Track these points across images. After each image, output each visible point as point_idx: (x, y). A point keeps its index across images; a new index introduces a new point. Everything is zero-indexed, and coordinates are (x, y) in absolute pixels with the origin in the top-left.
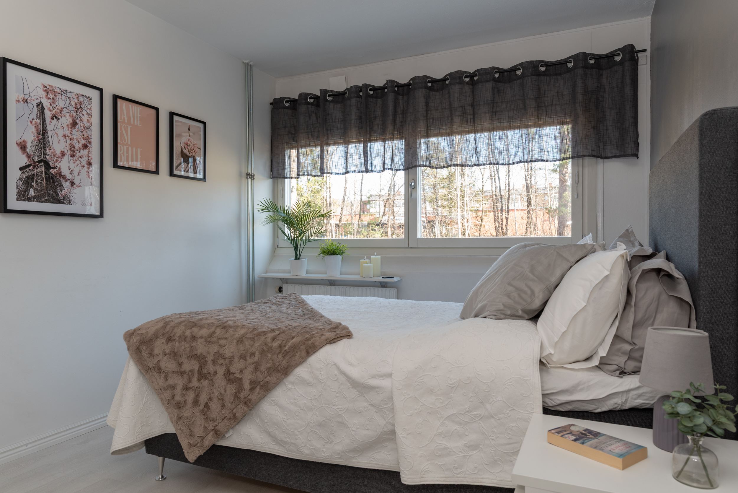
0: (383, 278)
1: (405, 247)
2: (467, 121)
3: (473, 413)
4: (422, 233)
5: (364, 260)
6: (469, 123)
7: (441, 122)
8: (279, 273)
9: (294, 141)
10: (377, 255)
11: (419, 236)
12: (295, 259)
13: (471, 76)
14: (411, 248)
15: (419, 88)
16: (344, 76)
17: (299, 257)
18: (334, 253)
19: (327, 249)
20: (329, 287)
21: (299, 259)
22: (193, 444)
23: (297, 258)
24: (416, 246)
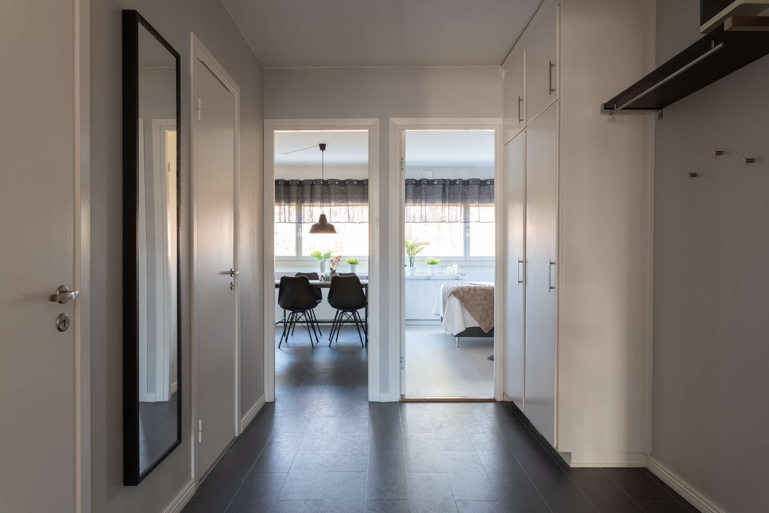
0: (461, 275)
1: (463, 260)
4: (472, 254)
5: (449, 267)
10: (456, 264)
11: (470, 256)
14: (466, 260)
15: (476, 184)
16: (431, 172)
17: (412, 266)
18: (434, 263)
19: (430, 261)
20: (429, 281)
21: (412, 267)
22: (487, 327)
23: (411, 266)
24: (470, 260)
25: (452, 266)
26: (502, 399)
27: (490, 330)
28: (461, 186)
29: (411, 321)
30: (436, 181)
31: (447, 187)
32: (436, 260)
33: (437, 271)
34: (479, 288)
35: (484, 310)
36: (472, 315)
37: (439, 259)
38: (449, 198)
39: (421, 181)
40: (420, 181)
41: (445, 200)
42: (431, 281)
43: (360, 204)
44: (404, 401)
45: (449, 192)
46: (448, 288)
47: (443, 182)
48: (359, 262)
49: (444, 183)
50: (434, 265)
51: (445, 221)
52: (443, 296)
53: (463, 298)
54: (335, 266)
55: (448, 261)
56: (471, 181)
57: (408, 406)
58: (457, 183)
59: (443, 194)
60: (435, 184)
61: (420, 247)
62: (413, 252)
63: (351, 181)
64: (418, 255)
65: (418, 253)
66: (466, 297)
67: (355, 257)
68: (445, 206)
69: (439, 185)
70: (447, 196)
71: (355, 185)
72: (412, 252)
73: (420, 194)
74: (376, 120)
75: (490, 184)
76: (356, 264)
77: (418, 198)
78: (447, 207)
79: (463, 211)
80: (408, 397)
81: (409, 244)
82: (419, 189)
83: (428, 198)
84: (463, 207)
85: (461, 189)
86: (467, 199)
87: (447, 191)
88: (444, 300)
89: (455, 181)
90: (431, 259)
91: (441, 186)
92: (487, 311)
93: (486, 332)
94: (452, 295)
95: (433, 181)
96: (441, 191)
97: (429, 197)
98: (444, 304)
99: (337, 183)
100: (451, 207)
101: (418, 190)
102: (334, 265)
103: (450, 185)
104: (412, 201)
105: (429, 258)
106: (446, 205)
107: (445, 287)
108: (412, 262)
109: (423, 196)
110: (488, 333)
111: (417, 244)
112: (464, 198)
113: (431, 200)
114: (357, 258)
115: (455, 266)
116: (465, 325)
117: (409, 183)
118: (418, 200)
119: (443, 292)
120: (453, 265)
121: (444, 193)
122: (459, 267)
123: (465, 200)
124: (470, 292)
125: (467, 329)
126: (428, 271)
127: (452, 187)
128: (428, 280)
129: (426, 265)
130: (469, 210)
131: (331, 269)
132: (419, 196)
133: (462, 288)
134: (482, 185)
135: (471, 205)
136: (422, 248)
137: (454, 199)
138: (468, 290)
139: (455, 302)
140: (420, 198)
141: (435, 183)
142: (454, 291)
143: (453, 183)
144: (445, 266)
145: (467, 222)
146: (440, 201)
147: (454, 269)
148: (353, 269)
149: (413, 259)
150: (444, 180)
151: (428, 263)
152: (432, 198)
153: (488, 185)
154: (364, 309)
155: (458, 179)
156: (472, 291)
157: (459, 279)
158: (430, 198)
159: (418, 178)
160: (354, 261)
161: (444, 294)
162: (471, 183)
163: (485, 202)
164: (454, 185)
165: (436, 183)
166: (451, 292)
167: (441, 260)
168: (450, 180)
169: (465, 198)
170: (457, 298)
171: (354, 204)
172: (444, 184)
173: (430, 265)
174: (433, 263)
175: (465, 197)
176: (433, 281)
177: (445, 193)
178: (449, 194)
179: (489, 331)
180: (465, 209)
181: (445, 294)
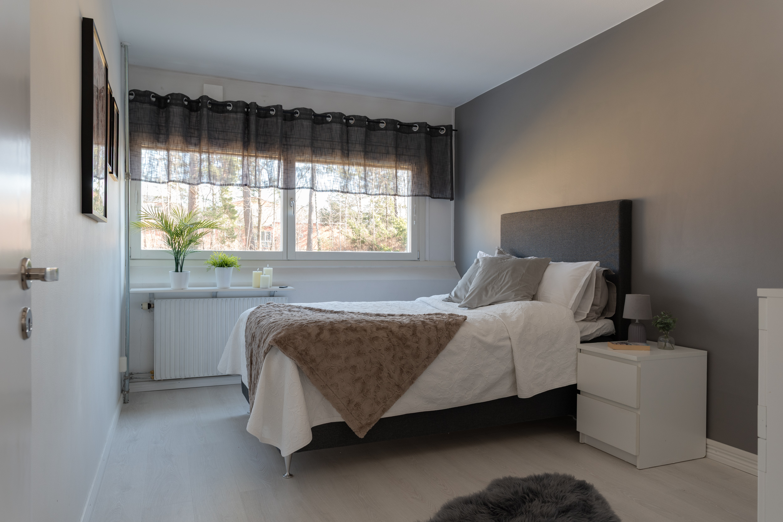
0: (280, 287)
1: (284, 259)
2: (344, 156)
3: (549, 351)
4: (300, 247)
5: (257, 272)
6: (345, 157)
7: (321, 151)
8: (143, 287)
9: (158, 142)
10: (269, 267)
11: (296, 251)
12: (175, 272)
13: (348, 118)
14: (289, 260)
15: (307, 119)
16: (221, 87)
17: (179, 270)
18: (226, 265)
19: (218, 261)
20: (215, 299)
21: (180, 273)
22: (364, 422)
23: (177, 271)
24: (294, 259)
25: (261, 269)
27: (370, 430)
28: (279, 119)
29: (177, 382)
30: (230, 106)
31: (253, 118)
32: (231, 259)
33: (232, 280)
34: (342, 326)
35: (357, 380)
36: (326, 396)
37: (237, 257)
38: (257, 142)
39: (200, 102)
40: (198, 101)
41: (249, 144)
42: (220, 299)
45: (257, 130)
46: (261, 323)
47: (244, 109)
49: (246, 110)
50: (226, 268)
51: (248, 184)
52: (249, 341)
53: (304, 353)
55: (254, 261)
56: (298, 113)
58: (271, 113)
59: (244, 133)
60: (228, 111)
61: (197, 232)
62: (181, 242)
65: (192, 244)
68: (249, 155)
69: (236, 112)
70: (253, 137)
72: (179, 242)
73: (198, 129)
75: (331, 122)
77: (194, 137)
78: (253, 159)
79: (282, 168)
81: (174, 226)
82: (197, 117)
83: (215, 139)
84: (282, 162)
85: (280, 124)
86: (291, 145)
87: (253, 127)
88: (252, 352)
89: (268, 109)
90: (221, 257)
91: (240, 116)
92: (364, 383)
93: (361, 435)
94: (275, 346)
95: (225, 104)
96: (240, 125)
97: (216, 136)
101: (194, 119)
103: (258, 115)
104: (181, 138)
105: (215, 254)
106: (251, 156)
107: (253, 318)
108: (180, 262)
109: (205, 134)
110: (365, 436)
111: (191, 224)
112: (285, 143)
113: (221, 142)
115: (268, 270)
117: (174, 102)
118: (194, 140)
119: (248, 330)
120: (265, 269)
121: (247, 132)
122: (276, 272)
123: (286, 147)
124: (322, 336)
126: (213, 280)
127: (262, 120)
128: (213, 297)
129: (208, 269)
130: (293, 168)
132: (196, 132)
134: (318, 123)
135: (299, 158)
136: (201, 235)
137: (265, 143)
138: (317, 331)
140: (197, 137)
141: (228, 108)
142: (281, 338)
143: (263, 112)
144: (249, 271)
145: (290, 189)
146: (240, 146)
147: (265, 276)
149: (182, 257)
150: (247, 105)
151: (214, 264)
152: (222, 139)
153: (328, 122)
155: (274, 106)
157: (275, 295)
158: (219, 139)
159: (194, 96)
161: (250, 337)
162: (297, 115)
163: (323, 153)
164: (265, 117)
165: (230, 108)
166: (274, 340)
167: (240, 259)
168: (258, 107)
169: (287, 145)
170: (289, 356)
172: (247, 114)
173: (217, 269)
174: (224, 264)
175: (286, 141)
176: (224, 299)
177: (248, 130)
178: (257, 135)
179: (368, 433)
180: (287, 163)
181: (253, 337)
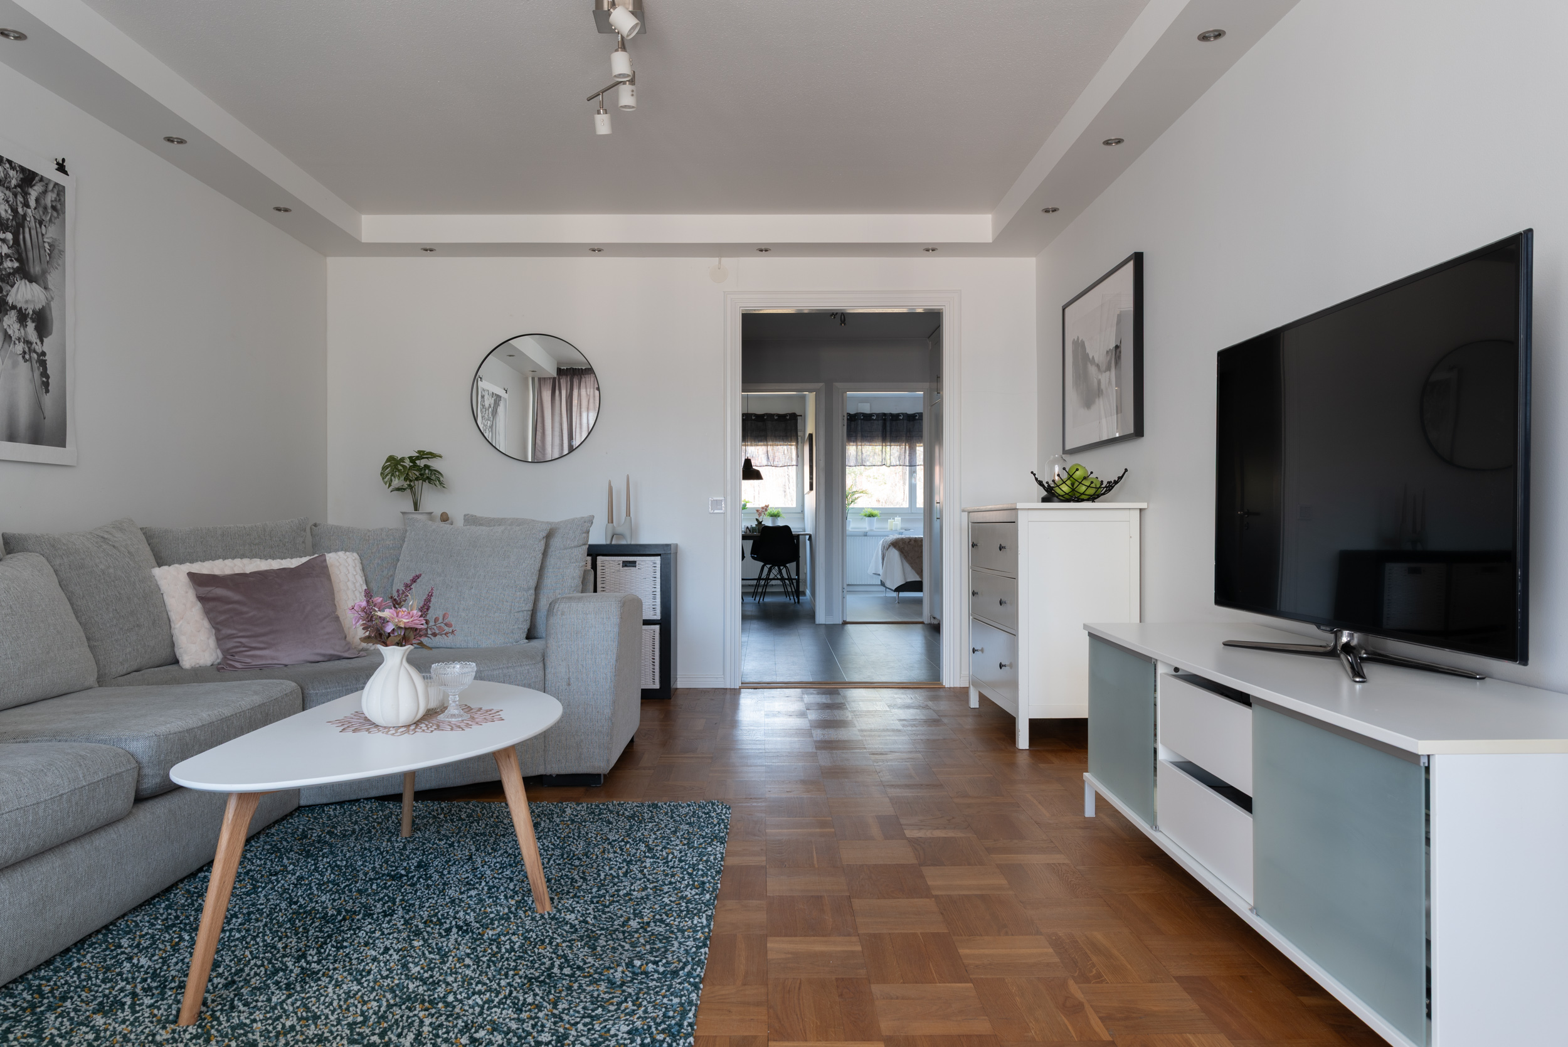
5: (891, 520)
10: (899, 517)
16: (869, 404)
19: (868, 513)
24: (915, 512)
25: (894, 519)
26: (929, 622)
28: (905, 421)
30: (875, 415)
31: (888, 424)
32: (876, 512)
33: (875, 525)
36: (912, 567)
37: (879, 511)
38: (891, 437)
40: (856, 415)
41: (886, 439)
42: (867, 537)
43: (781, 443)
44: (845, 623)
45: (891, 429)
46: (888, 540)
47: (883, 417)
48: (782, 515)
50: (872, 518)
51: (885, 464)
52: (882, 550)
53: (903, 549)
54: (761, 517)
55: (889, 513)
57: (849, 627)
58: (901, 418)
59: (883, 432)
60: (873, 420)
61: (856, 496)
63: (770, 416)
64: (852, 506)
65: (852, 503)
66: (906, 548)
67: (776, 508)
68: (886, 446)
69: (878, 420)
70: (888, 433)
71: (776, 420)
73: (855, 432)
74: (821, 384)
76: (779, 516)
78: (889, 447)
79: (908, 452)
80: (848, 620)
82: (855, 425)
83: (865, 436)
84: (907, 447)
85: (905, 425)
86: (913, 437)
87: (888, 429)
88: (883, 554)
89: (898, 415)
90: (869, 511)
91: (881, 422)
94: (891, 547)
95: (871, 415)
96: (880, 428)
98: (883, 559)
99: (753, 418)
100: (892, 447)
101: (853, 426)
102: (760, 515)
103: (892, 420)
105: (866, 509)
107: (885, 540)
109: (859, 435)
111: (853, 492)
112: (909, 436)
114: (780, 510)
115: (898, 519)
116: (905, 579)
118: (853, 439)
119: (882, 545)
120: (896, 518)
122: (903, 519)
123: (910, 438)
124: (910, 543)
125: (907, 583)
126: (865, 525)
127: (894, 423)
128: (864, 536)
129: (862, 519)
130: (915, 451)
131: (757, 520)
132: (854, 434)
133: (902, 539)
135: (918, 445)
136: (858, 497)
137: (896, 437)
138: (909, 541)
139: (895, 554)
140: (855, 436)
141: (873, 417)
142: (893, 542)
143: (895, 417)
144: (886, 520)
145: (912, 466)
146: (880, 438)
147: (896, 523)
148: (773, 522)
149: (847, 512)
150: (885, 414)
151: (865, 516)
152: (869, 436)
154: (794, 564)
155: (902, 413)
156: (912, 542)
157: (901, 531)
158: (867, 437)
159: (853, 412)
160: (776, 513)
162: (917, 417)
164: (896, 420)
166: (891, 543)
168: (891, 414)
170: (897, 551)
171: (774, 443)
172: (885, 420)
173: (867, 518)
174: (871, 516)
175: (910, 434)
176: (870, 537)
177: (885, 429)
178: (891, 431)
180: (911, 449)
181: (884, 547)
